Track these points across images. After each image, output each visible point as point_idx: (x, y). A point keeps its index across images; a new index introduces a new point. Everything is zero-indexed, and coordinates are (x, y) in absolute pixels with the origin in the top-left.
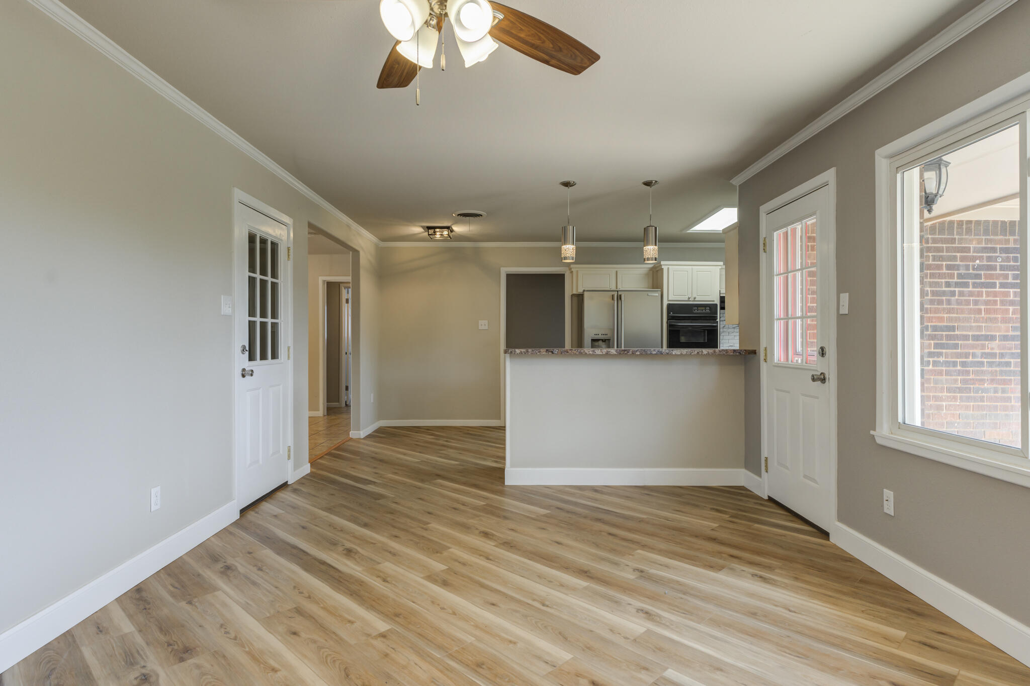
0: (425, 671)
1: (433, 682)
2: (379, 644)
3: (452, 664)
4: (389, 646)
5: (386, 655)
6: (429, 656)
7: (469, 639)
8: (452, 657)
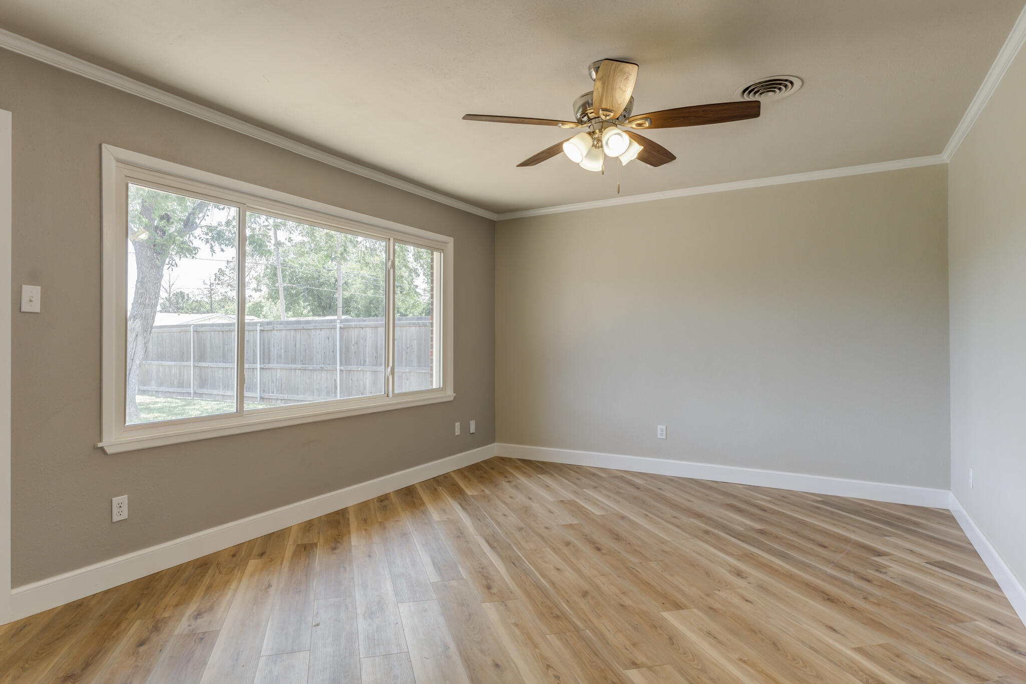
0: (603, 624)
1: (600, 616)
2: (641, 658)
3: (578, 623)
4: (631, 653)
5: (634, 645)
6: (595, 633)
7: (552, 638)
8: (576, 628)
